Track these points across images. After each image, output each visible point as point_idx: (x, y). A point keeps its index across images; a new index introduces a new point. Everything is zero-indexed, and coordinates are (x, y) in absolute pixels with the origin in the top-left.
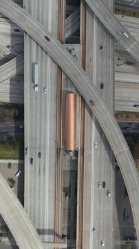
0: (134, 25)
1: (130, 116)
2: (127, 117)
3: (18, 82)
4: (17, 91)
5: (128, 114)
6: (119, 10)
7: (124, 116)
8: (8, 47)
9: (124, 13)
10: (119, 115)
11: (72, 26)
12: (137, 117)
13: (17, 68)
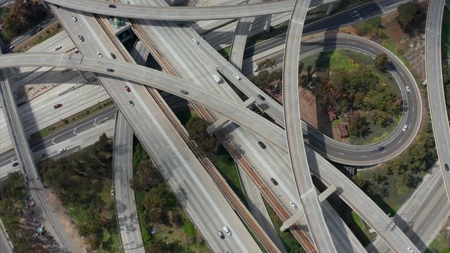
0: (84, 102)
1: (47, 34)
2: (48, 32)
5: (50, 34)
6: (105, 105)
7: (51, 31)
9: (100, 106)
10: (56, 29)
11: (138, 54)
12: (41, 37)
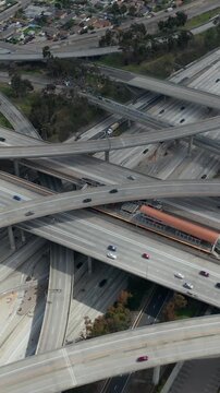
3: (83, 290)
4: (95, 298)
8: (28, 279)
13: (64, 271)
